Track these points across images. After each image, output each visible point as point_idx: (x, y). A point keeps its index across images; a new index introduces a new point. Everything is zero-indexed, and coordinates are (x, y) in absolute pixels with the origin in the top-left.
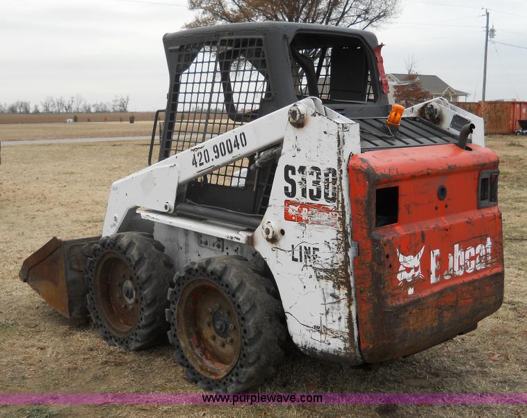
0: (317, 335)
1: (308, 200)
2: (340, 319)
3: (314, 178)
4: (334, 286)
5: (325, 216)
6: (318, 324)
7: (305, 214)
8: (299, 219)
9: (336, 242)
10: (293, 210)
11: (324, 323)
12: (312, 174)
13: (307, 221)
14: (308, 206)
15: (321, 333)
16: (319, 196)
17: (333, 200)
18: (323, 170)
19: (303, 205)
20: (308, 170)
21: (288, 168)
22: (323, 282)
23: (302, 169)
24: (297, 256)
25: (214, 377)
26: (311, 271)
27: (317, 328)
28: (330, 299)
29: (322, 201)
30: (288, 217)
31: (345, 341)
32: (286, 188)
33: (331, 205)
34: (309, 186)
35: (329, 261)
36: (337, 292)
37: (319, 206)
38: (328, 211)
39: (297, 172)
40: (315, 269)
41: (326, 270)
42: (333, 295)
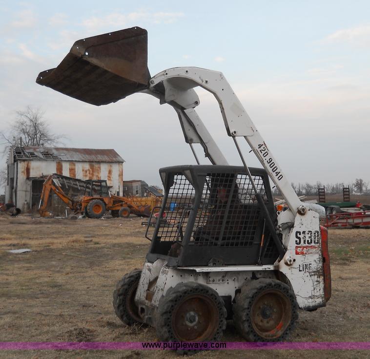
0: (310, 300)
1: (307, 244)
2: (320, 290)
3: (309, 235)
4: (317, 277)
5: (314, 250)
6: (310, 295)
7: (305, 250)
8: (302, 253)
9: (319, 260)
10: (299, 250)
11: (313, 294)
12: (308, 234)
13: (306, 253)
14: (306, 247)
15: (312, 298)
16: (311, 242)
17: (317, 243)
18: (313, 232)
19: (304, 247)
20: (307, 232)
21: (297, 232)
22: (313, 277)
23: (304, 232)
24: (301, 269)
25: (275, 337)
26: (308, 274)
27: (310, 297)
28: (316, 283)
29: (313, 244)
30: (297, 253)
31: (322, 298)
32: (296, 241)
33: (317, 245)
34: (307, 239)
35: (316, 268)
36: (319, 279)
37: (312, 246)
38: (315, 248)
39: (301, 234)
40: (309, 273)
41: (314, 272)
42: (317, 281)
